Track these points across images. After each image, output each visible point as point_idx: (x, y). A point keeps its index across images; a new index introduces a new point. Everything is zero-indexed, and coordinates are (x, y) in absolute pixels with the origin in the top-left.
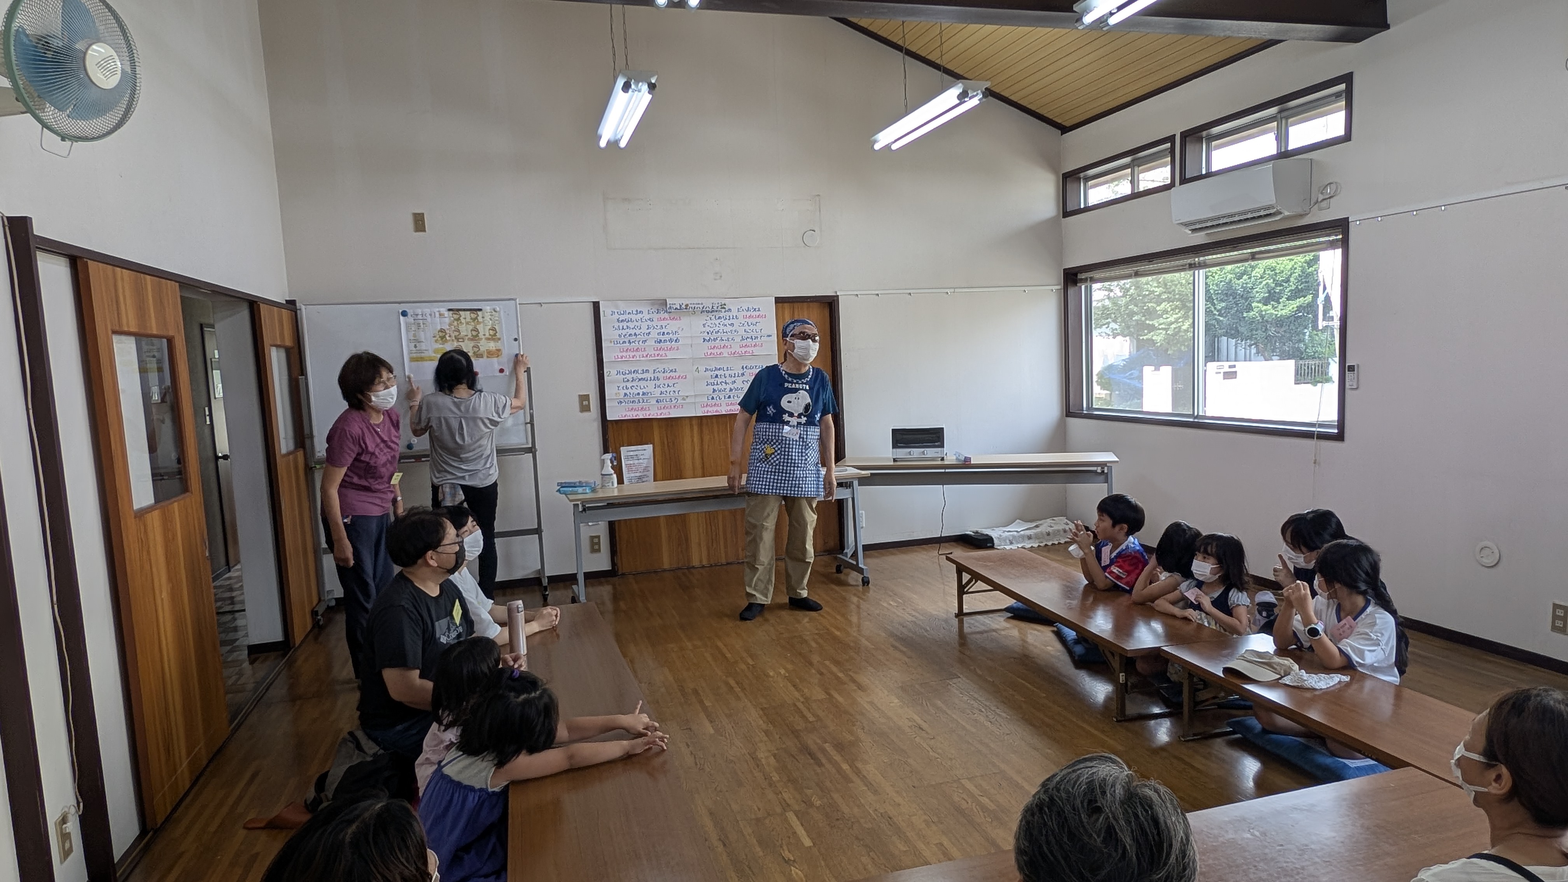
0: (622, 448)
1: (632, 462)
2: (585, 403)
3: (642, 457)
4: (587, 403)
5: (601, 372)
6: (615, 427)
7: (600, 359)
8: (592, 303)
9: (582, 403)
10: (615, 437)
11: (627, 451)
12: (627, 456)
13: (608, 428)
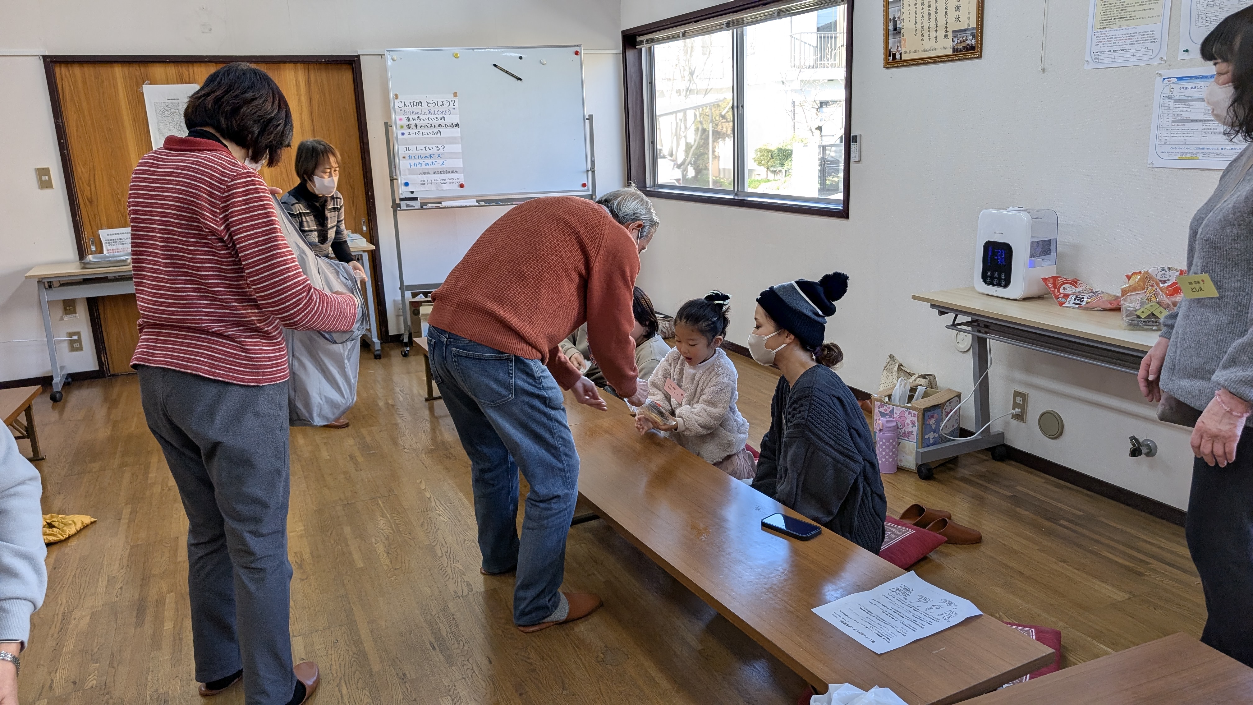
2: (44, 178)
4: (47, 179)
5: (62, 141)
6: (89, 207)
7: (60, 125)
8: (41, 58)
9: (41, 179)
10: (91, 218)
11: (108, 235)
12: (108, 240)
13: (79, 207)
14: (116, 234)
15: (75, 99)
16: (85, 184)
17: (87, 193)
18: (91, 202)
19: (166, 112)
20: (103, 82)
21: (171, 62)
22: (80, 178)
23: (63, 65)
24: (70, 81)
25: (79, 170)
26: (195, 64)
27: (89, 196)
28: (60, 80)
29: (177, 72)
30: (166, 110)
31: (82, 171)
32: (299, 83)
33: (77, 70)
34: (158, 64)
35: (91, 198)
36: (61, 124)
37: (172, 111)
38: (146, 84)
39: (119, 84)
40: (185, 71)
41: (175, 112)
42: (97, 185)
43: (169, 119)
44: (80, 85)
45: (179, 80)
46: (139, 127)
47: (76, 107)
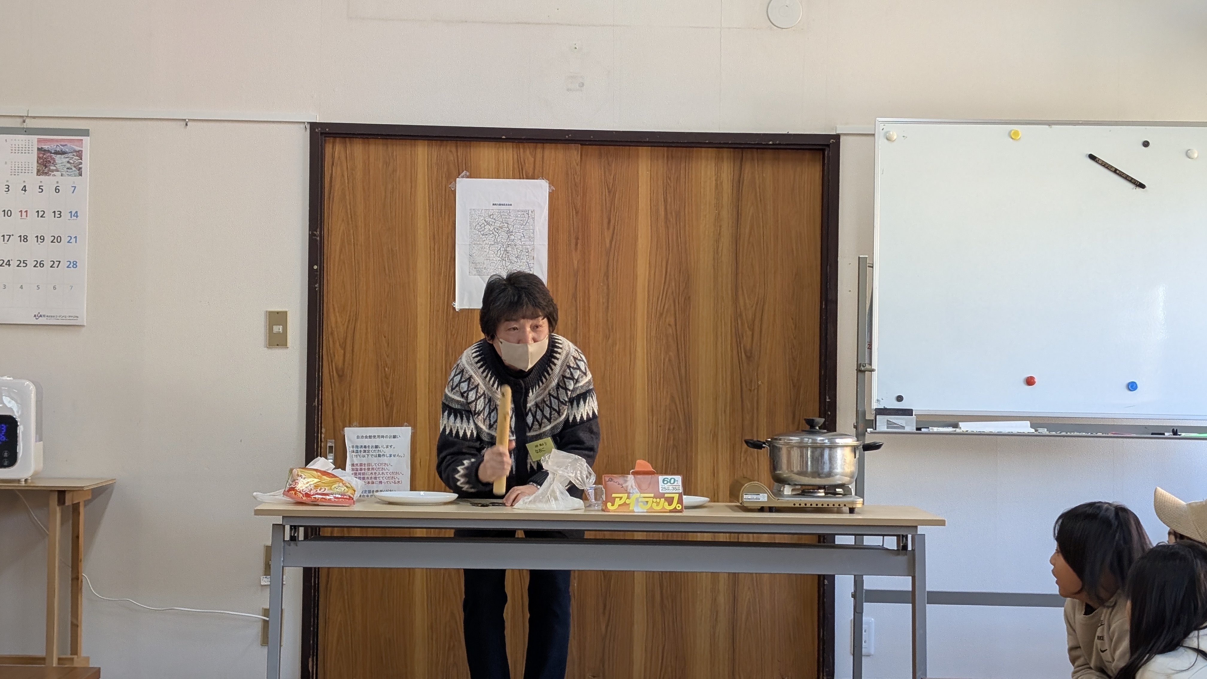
0: (347, 429)
1: (364, 461)
2: (277, 329)
3: (388, 451)
4: (281, 330)
5: (315, 267)
6: (337, 384)
7: (317, 240)
8: (308, 127)
9: (271, 329)
10: (336, 405)
11: (358, 437)
12: (357, 447)
13: (321, 384)
14: (370, 437)
15: (347, 197)
16: (338, 344)
17: (338, 359)
18: (341, 376)
19: (487, 227)
20: (394, 171)
21: (508, 140)
22: (332, 334)
23: (338, 140)
24: (345, 168)
25: (333, 319)
26: (547, 146)
27: (340, 365)
28: (331, 163)
29: (515, 156)
30: (488, 224)
31: (336, 322)
32: (721, 183)
33: (358, 149)
34: (486, 143)
35: (343, 370)
36: (318, 238)
37: (498, 224)
38: (463, 177)
39: (420, 176)
40: (530, 156)
41: (501, 228)
42: (355, 350)
43: (490, 240)
44: (359, 175)
45: (516, 171)
46: (439, 250)
47: (347, 212)
